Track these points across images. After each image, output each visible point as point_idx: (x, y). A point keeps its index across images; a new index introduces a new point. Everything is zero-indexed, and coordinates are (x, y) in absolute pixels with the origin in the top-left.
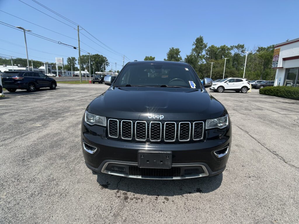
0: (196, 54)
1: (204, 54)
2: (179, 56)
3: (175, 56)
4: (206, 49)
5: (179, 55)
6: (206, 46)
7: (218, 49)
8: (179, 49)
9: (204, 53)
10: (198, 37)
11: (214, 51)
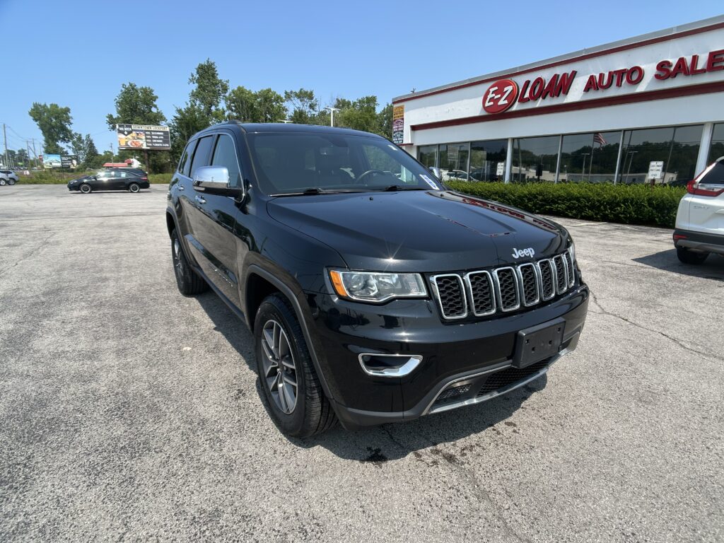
0: (203, 107)
1: (223, 109)
2: (154, 110)
3: (143, 107)
4: (227, 94)
5: (155, 106)
6: (225, 90)
7: (256, 96)
8: (152, 91)
9: (222, 105)
10: (204, 62)
11: (247, 102)
